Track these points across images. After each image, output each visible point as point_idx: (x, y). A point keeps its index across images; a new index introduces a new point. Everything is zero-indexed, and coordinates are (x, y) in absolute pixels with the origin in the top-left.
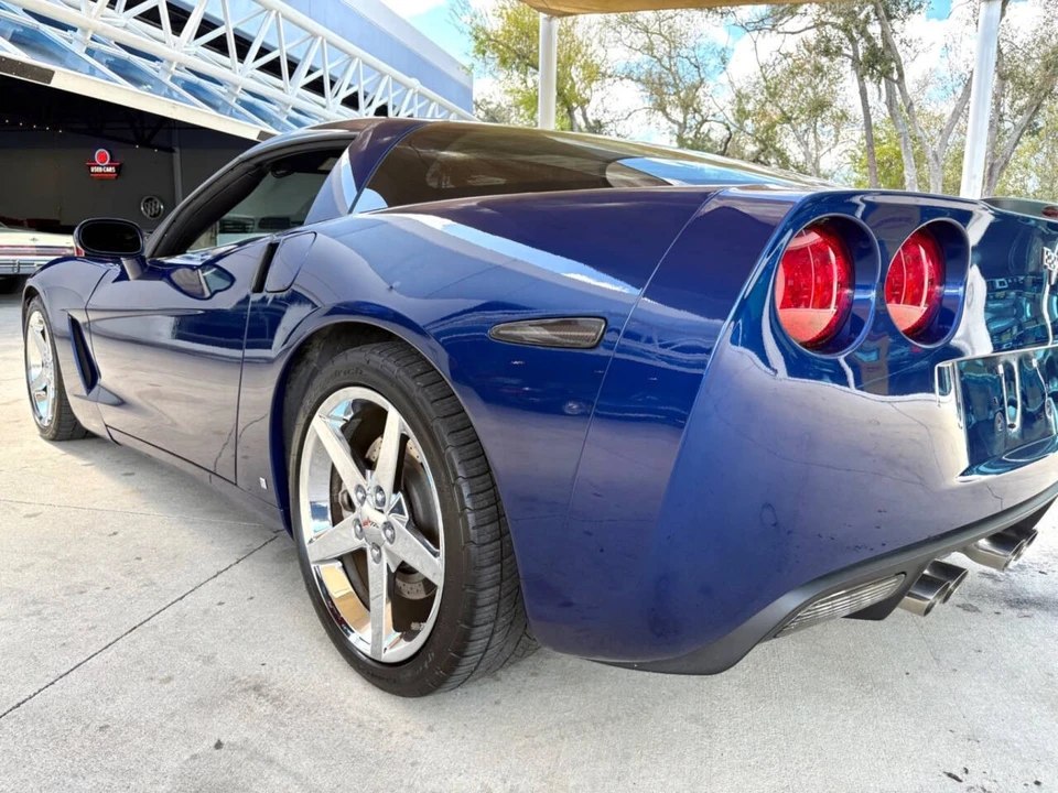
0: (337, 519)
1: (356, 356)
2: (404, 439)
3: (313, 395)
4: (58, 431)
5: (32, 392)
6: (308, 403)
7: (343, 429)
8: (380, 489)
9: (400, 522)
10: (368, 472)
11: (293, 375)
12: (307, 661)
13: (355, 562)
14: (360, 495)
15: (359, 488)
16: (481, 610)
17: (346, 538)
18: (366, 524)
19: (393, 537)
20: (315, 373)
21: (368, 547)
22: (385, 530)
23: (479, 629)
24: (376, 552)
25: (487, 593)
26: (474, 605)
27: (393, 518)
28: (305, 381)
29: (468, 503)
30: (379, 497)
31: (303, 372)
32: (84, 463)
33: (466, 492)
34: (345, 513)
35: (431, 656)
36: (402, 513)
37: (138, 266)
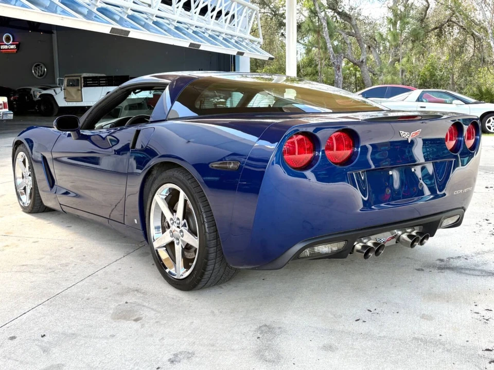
0: (164, 231)
1: (169, 173)
2: (185, 201)
3: (155, 186)
4: (33, 208)
5: (18, 191)
6: (153, 190)
7: (165, 199)
8: (178, 219)
9: (185, 230)
10: (174, 214)
11: (147, 180)
12: (154, 284)
13: (170, 246)
14: (172, 222)
15: (171, 219)
16: (210, 255)
17: (167, 238)
18: (174, 231)
19: (183, 235)
20: (155, 179)
21: (175, 240)
22: (180, 233)
23: (210, 261)
24: (177, 241)
25: (212, 249)
26: (208, 253)
27: (183, 228)
28: (151, 182)
29: (205, 221)
30: (178, 222)
31: (151, 179)
32: (49, 222)
33: (204, 216)
34: (166, 229)
35: (195, 272)
36: (186, 226)
37: (77, 134)
